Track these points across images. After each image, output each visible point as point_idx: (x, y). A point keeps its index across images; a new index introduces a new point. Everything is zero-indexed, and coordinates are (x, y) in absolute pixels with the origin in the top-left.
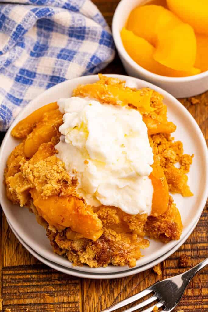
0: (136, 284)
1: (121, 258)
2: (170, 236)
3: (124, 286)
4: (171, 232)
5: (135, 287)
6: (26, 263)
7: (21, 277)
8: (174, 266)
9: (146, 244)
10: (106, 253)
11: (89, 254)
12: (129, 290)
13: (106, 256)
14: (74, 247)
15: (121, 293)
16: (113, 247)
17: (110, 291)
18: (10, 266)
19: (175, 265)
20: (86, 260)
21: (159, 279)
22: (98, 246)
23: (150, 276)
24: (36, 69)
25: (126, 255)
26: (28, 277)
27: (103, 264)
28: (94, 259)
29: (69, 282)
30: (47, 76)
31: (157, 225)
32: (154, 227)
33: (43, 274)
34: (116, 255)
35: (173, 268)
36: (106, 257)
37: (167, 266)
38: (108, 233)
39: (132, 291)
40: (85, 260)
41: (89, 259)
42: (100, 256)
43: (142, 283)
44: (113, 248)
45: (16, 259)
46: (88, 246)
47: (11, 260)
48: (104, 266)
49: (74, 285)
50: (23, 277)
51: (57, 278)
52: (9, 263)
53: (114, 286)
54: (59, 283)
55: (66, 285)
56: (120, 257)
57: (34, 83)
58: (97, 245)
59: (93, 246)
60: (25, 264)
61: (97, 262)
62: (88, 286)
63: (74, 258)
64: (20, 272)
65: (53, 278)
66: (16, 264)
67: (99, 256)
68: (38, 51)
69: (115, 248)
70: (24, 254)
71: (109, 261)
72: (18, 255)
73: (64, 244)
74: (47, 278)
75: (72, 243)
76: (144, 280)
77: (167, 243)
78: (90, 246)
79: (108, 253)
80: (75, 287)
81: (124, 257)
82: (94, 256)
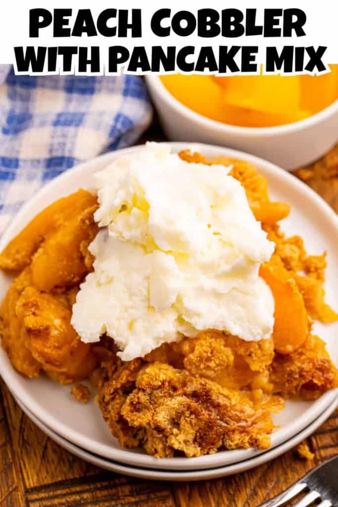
0: (272, 481)
1: (243, 435)
2: (323, 383)
3: (252, 488)
4: (323, 376)
5: (271, 487)
6: (65, 476)
7: (63, 500)
8: (333, 444)
9: (279, 404)
10: (215, 428)
11: (186, 433)
12: (262, 493)
13: (215, 434)
14: (159, 422)
15: (249, 501)
16: (227, 416)
17: (228, 499)
18: (38, 485)
19: (334, 441)
20: (182, 443)
21: (311, 468)
22: (201, 417)
23: (293, 464)
24: (18, 152)
25: (250, 429)
26: (75, 499)
27: (209, 449)
28: (195, 440)
29: (152, 496)
30: (38, 161)
31: (296, 367)
32: (291, 374)
33: (100, 489)
34: (233, 431)
35: (331, 446)
36: (215, 436)
37: (320, 444)
38: (217, 391)
39: (268, 494)
40: (180, 443)
41: (186, 442)
42: (205, 435)
43: (282, 479)
44: (227, 419)
45: (47, 472)
46: (182, 418)
47: (38, 475)
48: (210, 453)
49: (162, 500)
50: (67, 501)
51: (128, 493)
52: (35, 481)
53: (235, 491)
54: (133, 500)
55: (147, 503)
56: (241, 432)
57: (17, 177)
58: (199, 415)
59: (192, 419)
60: (64, 479)
61: (199, 446)
62: (187, 498)
63: (157, 443)
64: (59, 492)
65: (120, 494)
66: (48, 481)
67: (202, 434)
68: (14, 124)
69: (230, 417)
70: (59, 463)
71: (220, 443)
72: (48, 466)
73: (140, 417)
74: (109, 495)
75: (154, 414)
76: (286, 474)
77: (319, 397)
78: (187, 418)
79: (218, 428)
80: (164, 503)
81: (248, 433)
82: (194, 435)
